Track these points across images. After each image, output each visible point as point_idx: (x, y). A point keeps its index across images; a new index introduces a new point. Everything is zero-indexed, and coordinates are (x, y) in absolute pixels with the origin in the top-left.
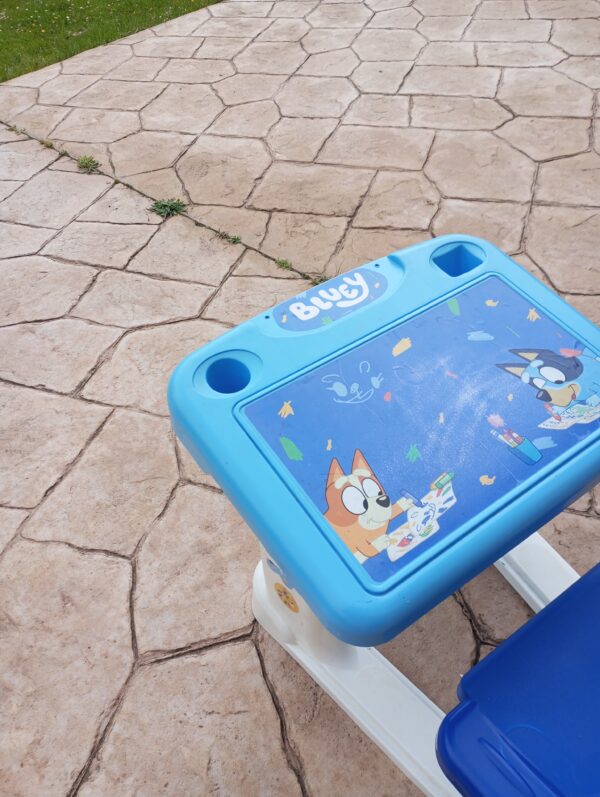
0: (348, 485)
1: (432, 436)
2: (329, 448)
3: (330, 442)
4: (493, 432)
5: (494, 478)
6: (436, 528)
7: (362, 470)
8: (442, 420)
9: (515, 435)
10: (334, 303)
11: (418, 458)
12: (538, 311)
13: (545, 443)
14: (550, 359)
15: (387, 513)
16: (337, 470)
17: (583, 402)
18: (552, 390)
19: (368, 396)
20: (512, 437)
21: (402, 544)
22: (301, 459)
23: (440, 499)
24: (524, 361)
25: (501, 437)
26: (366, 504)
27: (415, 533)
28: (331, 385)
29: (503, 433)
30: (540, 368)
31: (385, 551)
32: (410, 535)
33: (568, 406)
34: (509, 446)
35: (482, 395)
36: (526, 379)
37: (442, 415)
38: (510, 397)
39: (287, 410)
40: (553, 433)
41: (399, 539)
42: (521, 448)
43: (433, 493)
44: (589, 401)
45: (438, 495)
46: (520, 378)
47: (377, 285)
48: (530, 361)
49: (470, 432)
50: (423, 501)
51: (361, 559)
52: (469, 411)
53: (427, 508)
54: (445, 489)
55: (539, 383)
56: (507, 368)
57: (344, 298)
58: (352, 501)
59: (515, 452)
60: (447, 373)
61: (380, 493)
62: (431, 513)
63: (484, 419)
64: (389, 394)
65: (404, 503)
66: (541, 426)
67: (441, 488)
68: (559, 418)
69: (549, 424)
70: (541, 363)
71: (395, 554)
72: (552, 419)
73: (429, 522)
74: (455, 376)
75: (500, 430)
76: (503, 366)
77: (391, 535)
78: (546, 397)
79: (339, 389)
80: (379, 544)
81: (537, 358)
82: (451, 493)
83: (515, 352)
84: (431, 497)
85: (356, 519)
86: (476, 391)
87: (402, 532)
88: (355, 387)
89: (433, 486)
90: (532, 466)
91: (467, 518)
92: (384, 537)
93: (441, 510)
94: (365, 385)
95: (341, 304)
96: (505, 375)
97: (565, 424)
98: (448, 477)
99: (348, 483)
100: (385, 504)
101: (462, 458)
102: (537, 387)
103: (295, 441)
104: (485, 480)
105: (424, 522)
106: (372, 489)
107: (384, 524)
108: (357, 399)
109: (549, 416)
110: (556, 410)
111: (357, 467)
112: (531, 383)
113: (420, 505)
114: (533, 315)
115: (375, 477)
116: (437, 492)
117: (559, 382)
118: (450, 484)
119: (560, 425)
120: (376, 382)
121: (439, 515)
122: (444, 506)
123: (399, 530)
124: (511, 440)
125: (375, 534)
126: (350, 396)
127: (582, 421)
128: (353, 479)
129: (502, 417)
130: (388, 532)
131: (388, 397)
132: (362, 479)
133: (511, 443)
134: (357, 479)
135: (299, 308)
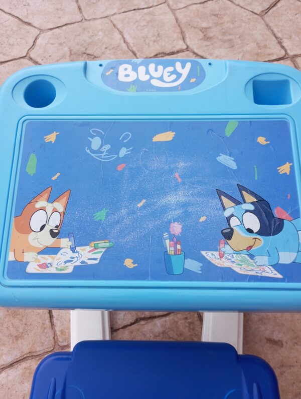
0: (43, 209)
1: (124, 212)
2: (54, 178)
3: (58, 174)
4: (166, 235)
5: (136, 265)
6: (70, 270)
7: (60, 206)
8: (140, 205)
9: (179, 247)
10: (152, 77)
11: (101, 220)
12: (292, 168)
13: (193, 265)
15: (50, 241)
16: (46, 196)
17: (252, 256)
18: (239, 233)
19: (108, 158)
20: (175, 247)
21: (41, 266)
22: (32, 175)
23: (88, 255)
24: (240, 199)
25: (167, 242)
26: (42, 228)
27: (55, 265)
28: (93, 137)
29: (171, 240)
30: (247, 211)
31: (28, 263)
32: (50, 264)
33: (238, 252)
34: (167, 251)
35: (184, 205)
36: (227, 214)
37: (144, 201)
38: (203, 219)
39: (52, 138)
40: (207, 264)
41: (43, 261)
42: (174, 259)
43: (88, 248)
44: (257, 258)
45: (90, 252)
46: (224, 209)
47: (193, 80)
48: (245, 202)
49: (150, 225)
50: (78, 249)
51: (11, 257)
52: (165, 209)
53: (75, 255)
54: (98, 250)
55: (234, 222)
56: (223, 197)
57: (161, 79)
58: (37, 220)
59: (167, 257)
60: (177, 175)
61: (57, 227)
62: (75, 260)
63: (169, 222)
64: (124, 165)
65: (65, 242)
66: (203, 253)
67: (96, 249)
68: (221, 256)
69: (211, 256)
70: (252, 208)
71: (32, 268)
72: (217, 254)
73: (68, 264)
74: (180, 180)
75: (172, 237)
76: (220, 193)
77: (40, 256)
78: (228, 235)
79: (96, 143)
80: (28, 257)
81: (253, 203)
82: (99, 256)
83: (241, 188)
84: (84, 250)
85: (29, 233)
86: (183, 199)
87: (47, 259)
88: (108, 147)
89: (92, 244)
90: (169, 274)
91: (95, 277)
92: (34, 254)
93: (83, 262)
94: (115, 150)
96: (217, 201)
97: (224, 263)
98: (107, 245)
99: (45, 207)
100: (53, 234)
101: (129, 238)
102: (229, 224)
103: (38, 160)
104: (129, 263)
105: (66, 262)
106: (55, 220)
107: (42, 247)
108: (100, 157)
109: (216, 250)
110: (226, 249)
111: (58, 201)
112: (228, 219)
113: (73, 250)
114: (285, 169)
115: (63, 215)
116: (91, 249)
117: (250, 231)
118: (103, 250)
119: (218, 261)
120: (123, 152)
121: (78, 263)
122: (87, 261)
123: (46, 256)
124: (173, 249)
125: (31, 249)
126: (99, 151)
127: (237, 269)
128: (50, 207)
129: (182, 229)
130: (39, 253)
131: (120, 168)
132: (55, 211)
133: (170, 250)
134: (52, 208)
135: (126, 69)
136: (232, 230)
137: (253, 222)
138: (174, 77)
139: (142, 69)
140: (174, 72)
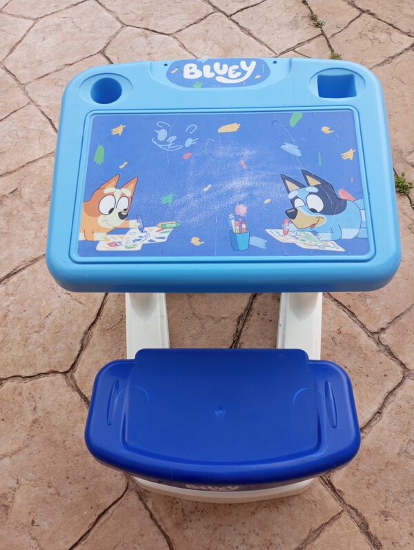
0: (112, 194)
1: (190, 196)
2: (121, 167)
3: (126, 163)
4: (231, 216)
5: (203, 243)
6: (138, 247)
7: (128, 191)
8: (205, 190)
9: (244, 226)
10: (217, 75)
11: (168, 204)
12: (356, 155)
13: (258, 242)
14: (325, 191)
15: (119, 223)
16: (114, 182)
17: (315, 233)
18: (303, 213)
19: (175, 148)
20: (241, 226)
21: (110, 245)
22: (100, 164)
23: (156, 234)
24: (305, 183)
25: (233, 222)
26: (111, 211)
27: (124, 243)
28: (159, 129)
29: (236, 220)
30: (310, 193)
31: (97, 242)
32: (120, 243)
33: (302, 230)
34: (232, 230)
35: (250, 189)
36: (291, 196)
37: (210, 186)
38: (267, 201)
39: (119, 130)
40: (271, 241)
41: (112, 240)
42: (239, 237)
43: (156, 228)
44: (320, 235)
45: (157, 231)
46: (289, 192)
47: (258, 77)
48: (309, 185)
49: (216, 207)
50: (146, 229)
51: (82, 237)
52: (230, 193)
53: (143, 234)
54: (166, 230)
55: (298, 203)
56: (287, 182)
57: (226, 76)
58: (106, 204)
59: (232, 236)
60: (242, 162)
61: (125, 210)
62: (143, 239)
63: (235, 205)
64: (190, 154)
65: (133, 224)
66: (268, 231)
67: (163, 229)
68: (285, 233)
69: (276, 234)
70: (316, 190)
71: (100, 247)
72: (281, 231)
73: (136, 243)
74: (245, 167)
75: (237, 218)
76: (284, 178)
77: (109, 236)
78: (293, 215)
79: (162, 134)
80: (97, 237)
81: (316, 186)
82: (166, 235)
83: (305, 173)
84: (152, 230)
85: (99, 216)
86: (248, 184)
87: (117, 238)
88: (174, 138)
89: (160, 224)
90: (235, 249)
91: (162, 254)
92: (104, 234)
93: (151, 241)
94: (181, 140)
95: (219, 79)
96: (281, 185)
97: (288, 239)
98: (174, 225)
99: (113, 193)
101: (195, 220)
102: (293, 205)
103: (106, 151)
104: (195, 241)
105: (134, 241)
106: (124, 204)
107: (111, 228)
108: (167, 147)
109: (281, 228)
110: (291, 227)
111: (126, 187)
112: (292, 201)
113: (141, 230)
114: (349, 155)
115: (131, 199)
116: (159, 229)
117: (314, 211)
118: (171, 230)
119: (282, 238)
120: (189, 142)
121: (147, 242)
122: (154, 239)
123: (116, 236)
124: (238, 228)
125: (100, 229)
126: (165, 142)
127: (301, 244)
128: (118, 193)
129: (247, 210)
130: (108, 233)
131: (186, 156)
132: (123, 196)
133: (236, 229)
134: (120, 194)
135: (191, 68)
136: (296, 211)
137: (317, 203)
138: (239, 74)
139: (207, 68)
140: (240, 70)
